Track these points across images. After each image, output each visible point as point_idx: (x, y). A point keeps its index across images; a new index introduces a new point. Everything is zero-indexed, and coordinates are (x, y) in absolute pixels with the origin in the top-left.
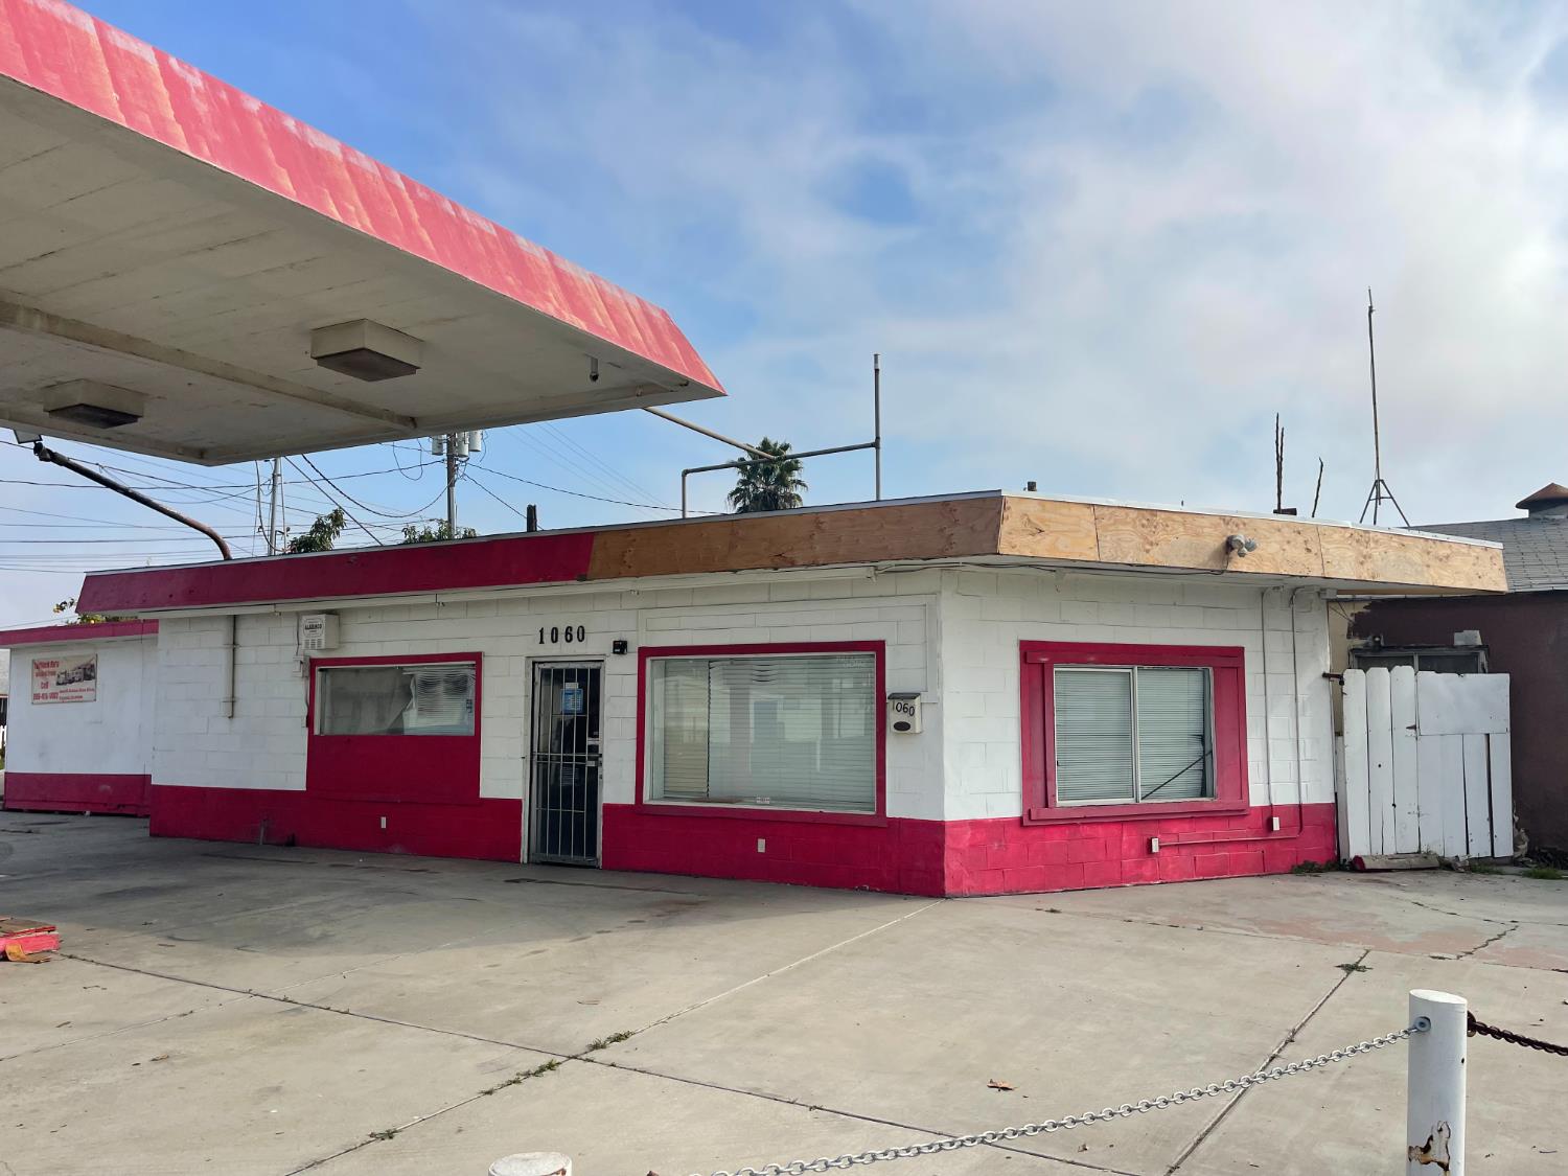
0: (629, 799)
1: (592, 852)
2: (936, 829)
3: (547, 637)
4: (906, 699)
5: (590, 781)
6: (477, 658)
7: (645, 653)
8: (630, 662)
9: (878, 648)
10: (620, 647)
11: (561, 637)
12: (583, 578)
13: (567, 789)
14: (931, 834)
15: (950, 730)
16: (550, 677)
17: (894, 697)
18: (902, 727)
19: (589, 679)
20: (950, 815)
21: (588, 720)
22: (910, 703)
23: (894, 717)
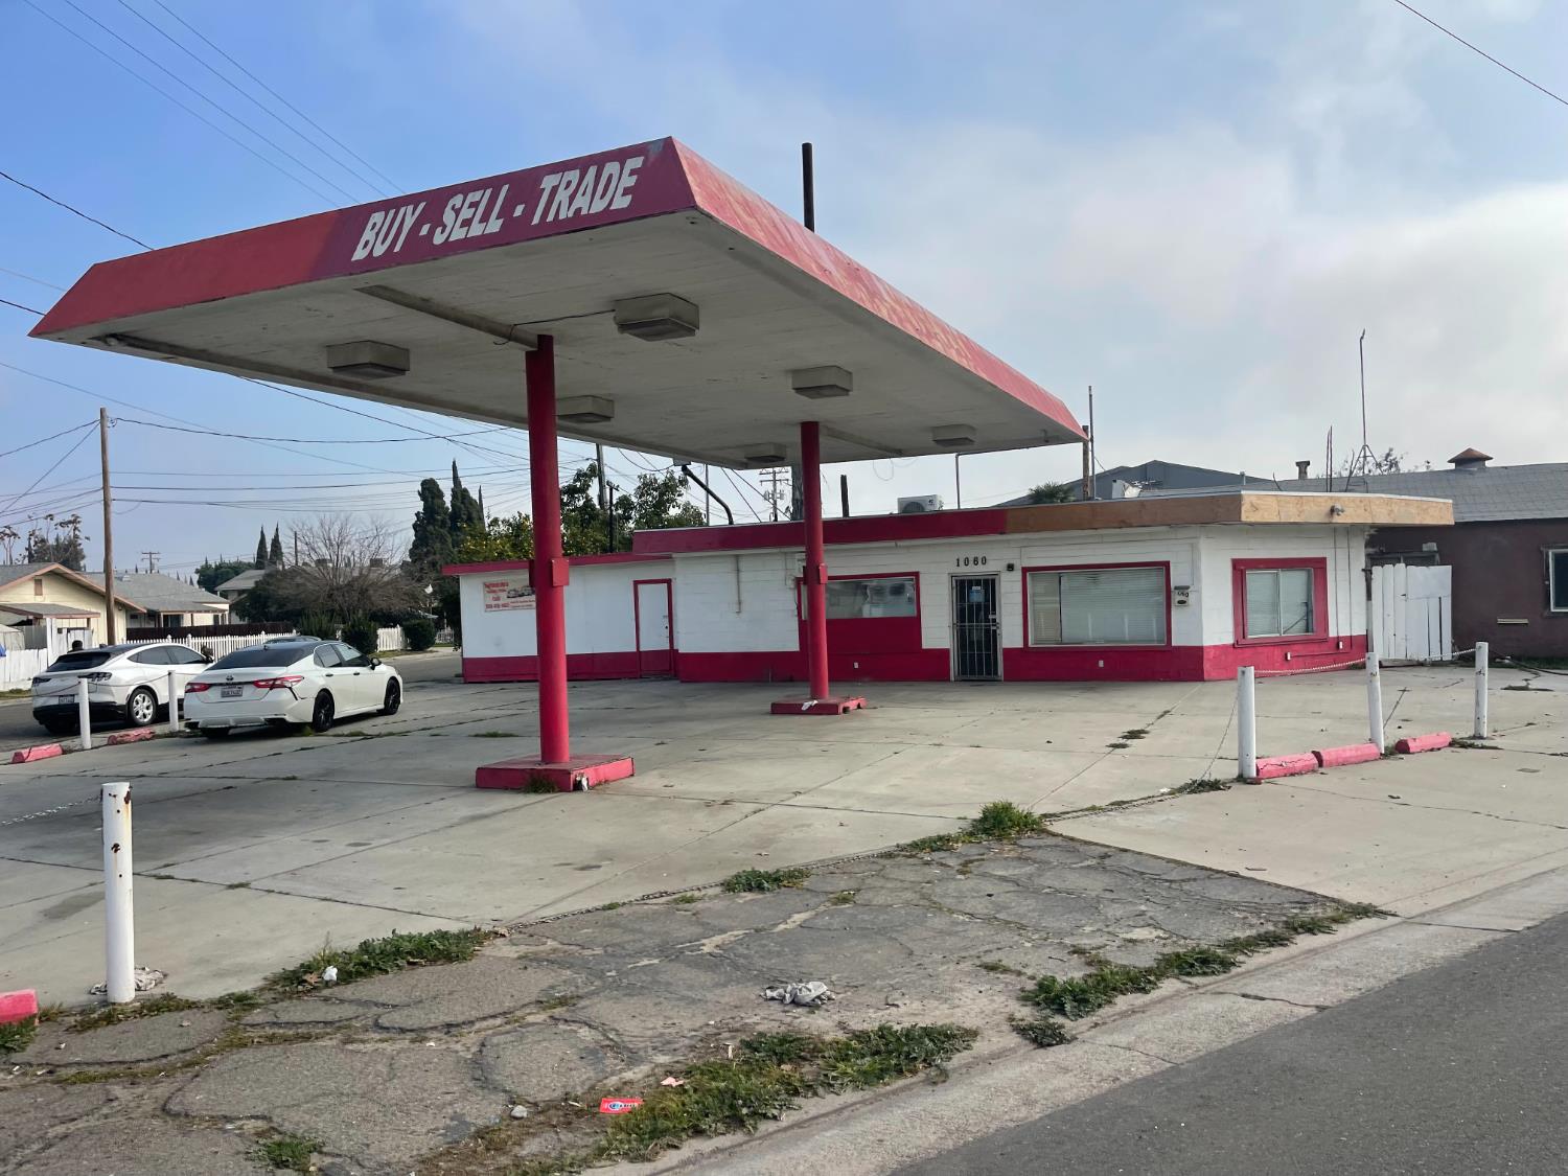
0: (1019, 644)
1: (996, 673)
2: (1200, 649)
3: (962, 563)
4: (1183, 590)
5: (992, 637)
6: (916, 574)
7: (1025, 570)
8: (1017, 575)
9: (1166, 565)
10: (1010, 567)
11: (971, 562)
12: (1002, 533)
13: (979, 642)
14: (1198, 652)
15: (1205, 605)
16: (962, 586)
17: (1176, 588)
18: (1182, 602)
19: (989, 585)
20: (1206, 643)
21: (990, 604)
22: (1186, 591)
23: (1176, 598)
